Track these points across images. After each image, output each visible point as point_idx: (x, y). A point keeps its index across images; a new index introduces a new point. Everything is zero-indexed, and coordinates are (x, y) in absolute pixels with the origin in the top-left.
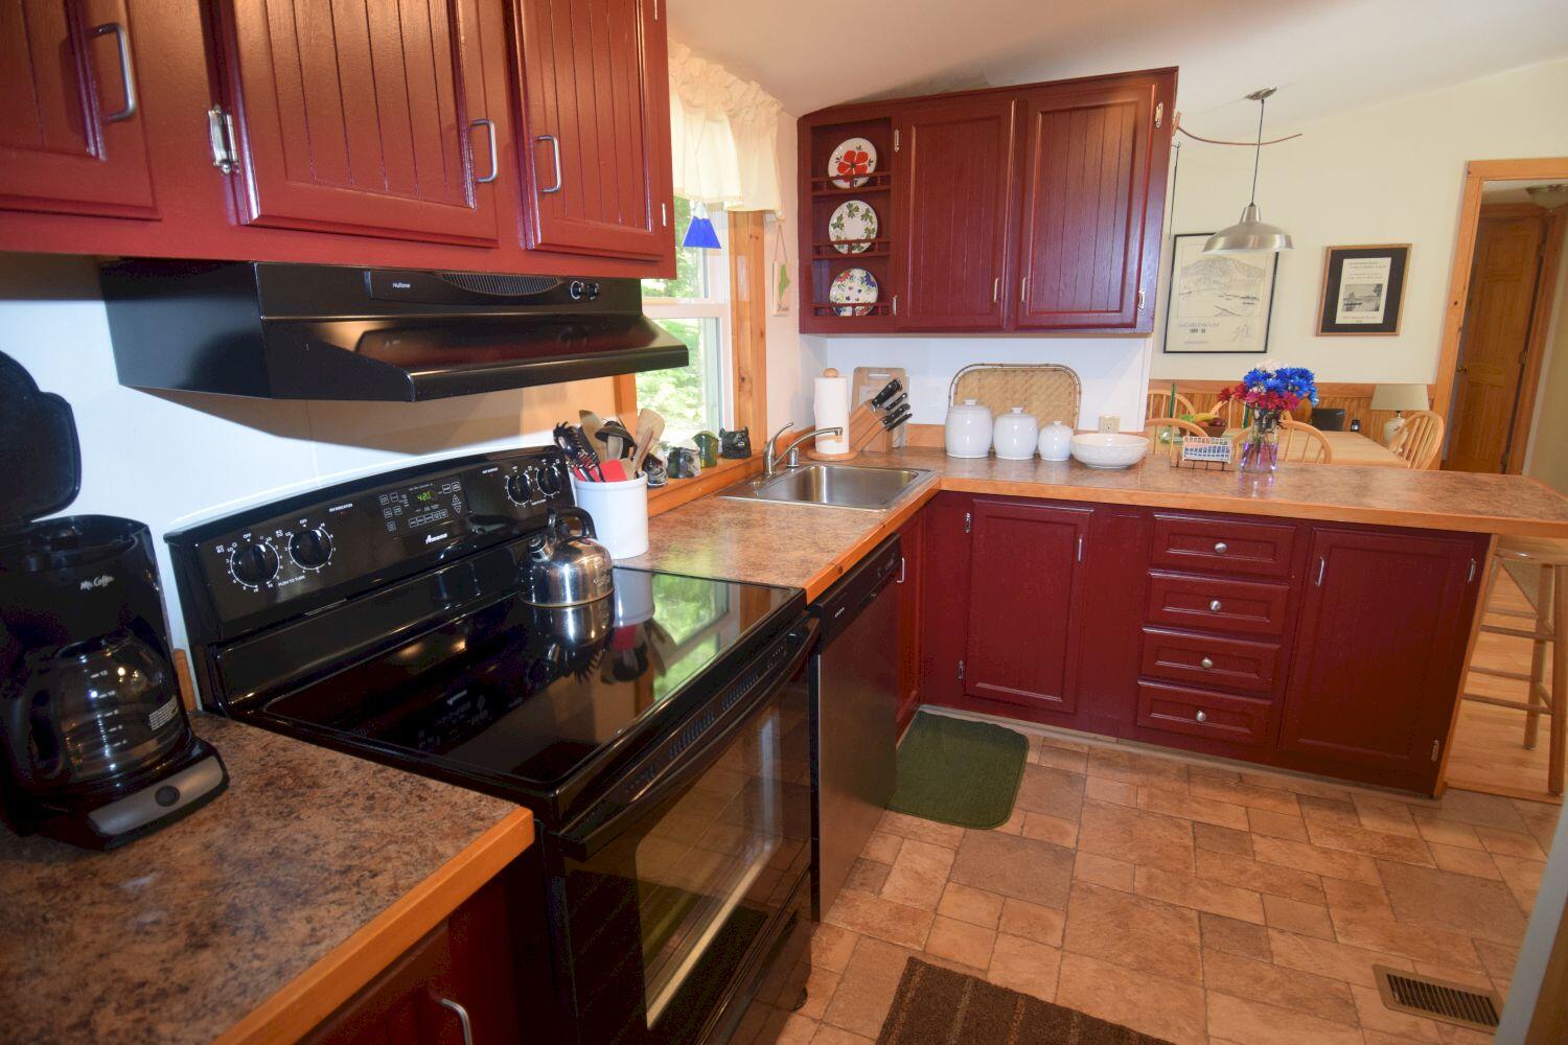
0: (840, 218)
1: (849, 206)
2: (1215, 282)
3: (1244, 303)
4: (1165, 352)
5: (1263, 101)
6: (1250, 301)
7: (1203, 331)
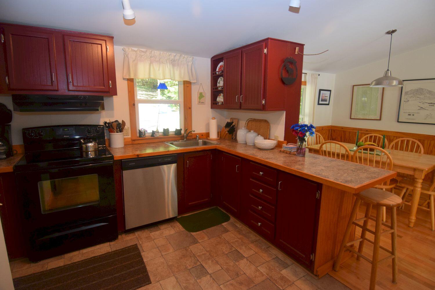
0: (219, 81)
1: (221, 78)
2: (418, 97)
3: (430, 105)
4: (398, 122)
5: (392, 35)
6: (432, 105)
7: (413, 115)
